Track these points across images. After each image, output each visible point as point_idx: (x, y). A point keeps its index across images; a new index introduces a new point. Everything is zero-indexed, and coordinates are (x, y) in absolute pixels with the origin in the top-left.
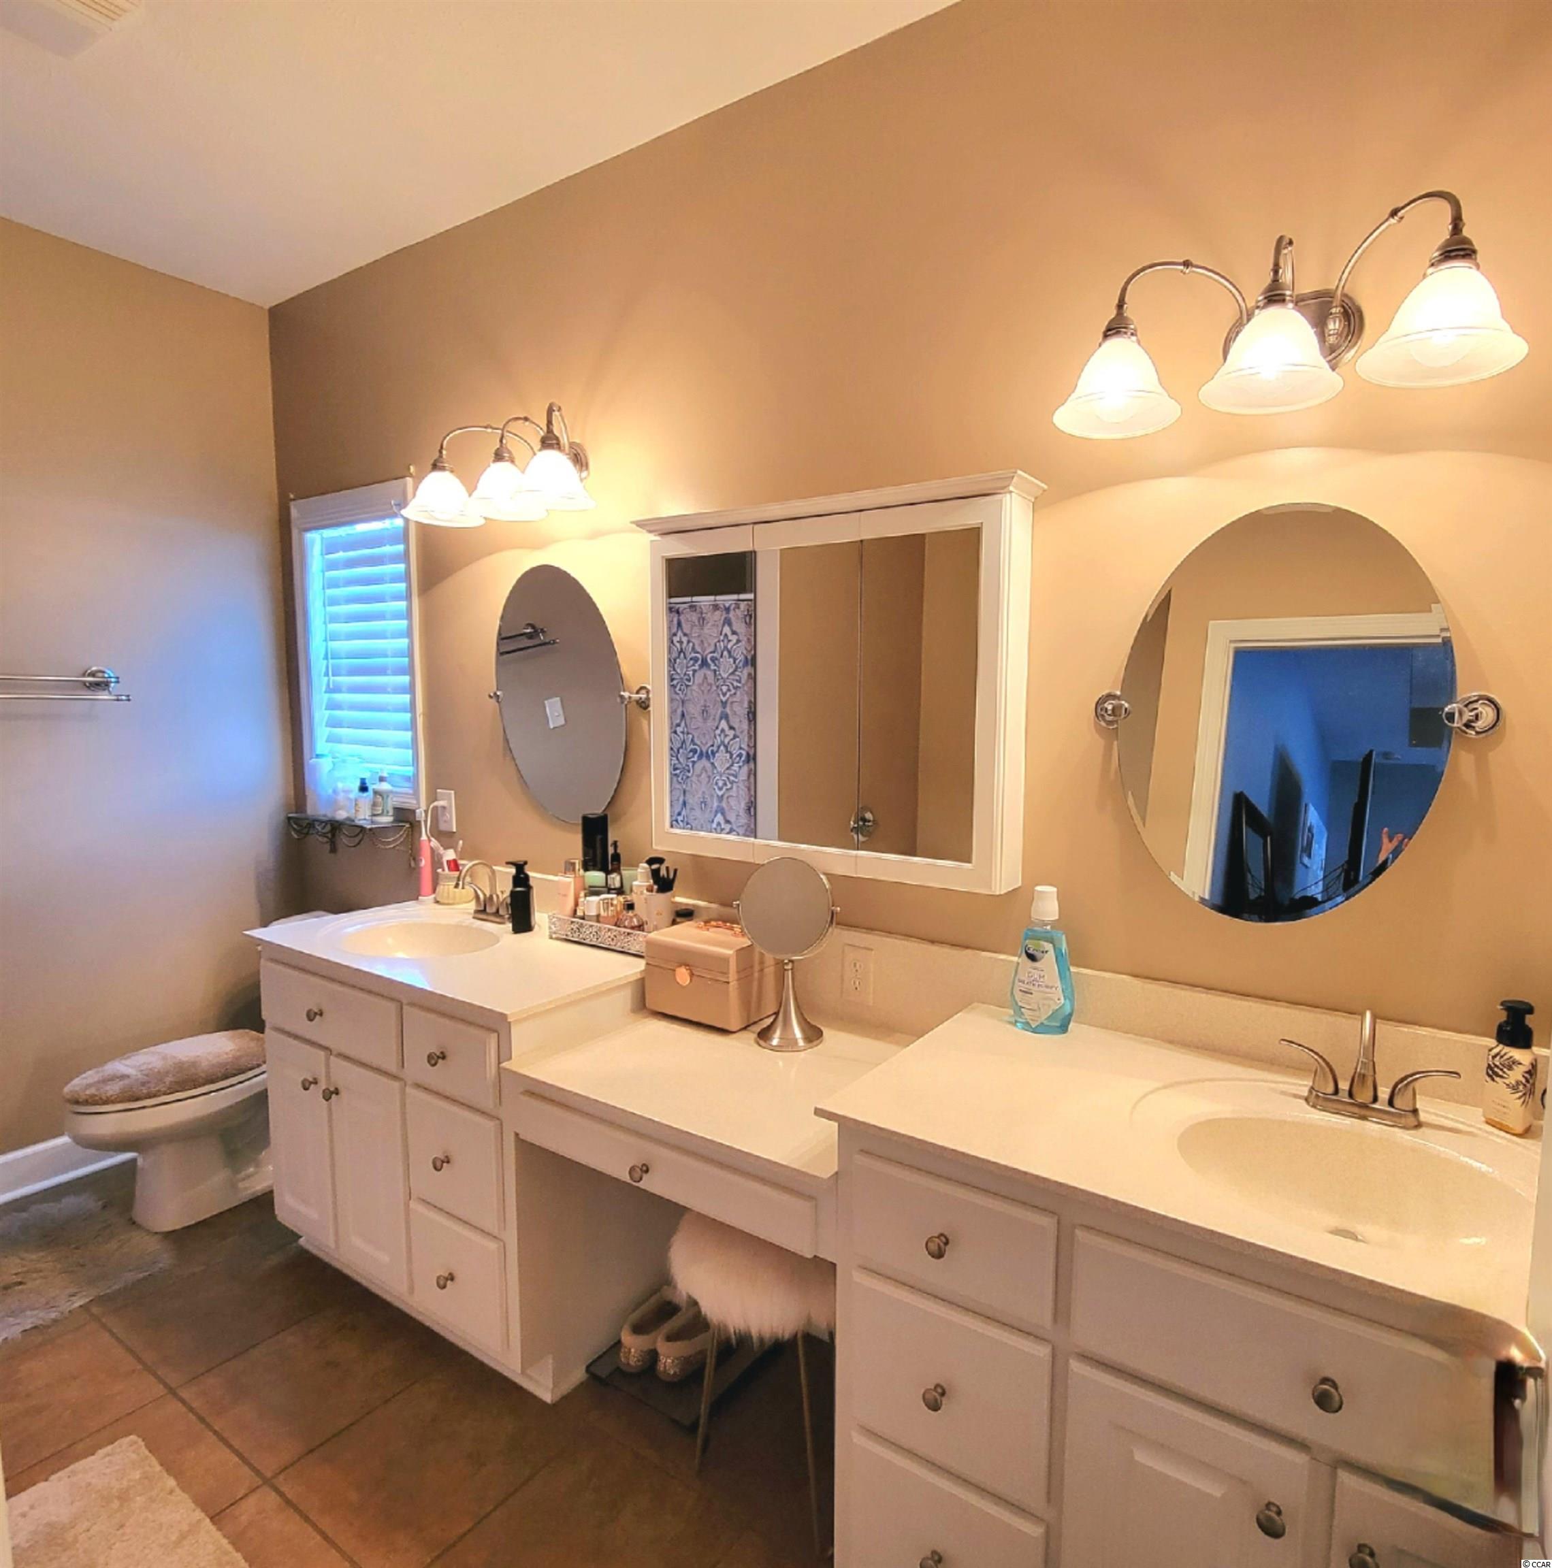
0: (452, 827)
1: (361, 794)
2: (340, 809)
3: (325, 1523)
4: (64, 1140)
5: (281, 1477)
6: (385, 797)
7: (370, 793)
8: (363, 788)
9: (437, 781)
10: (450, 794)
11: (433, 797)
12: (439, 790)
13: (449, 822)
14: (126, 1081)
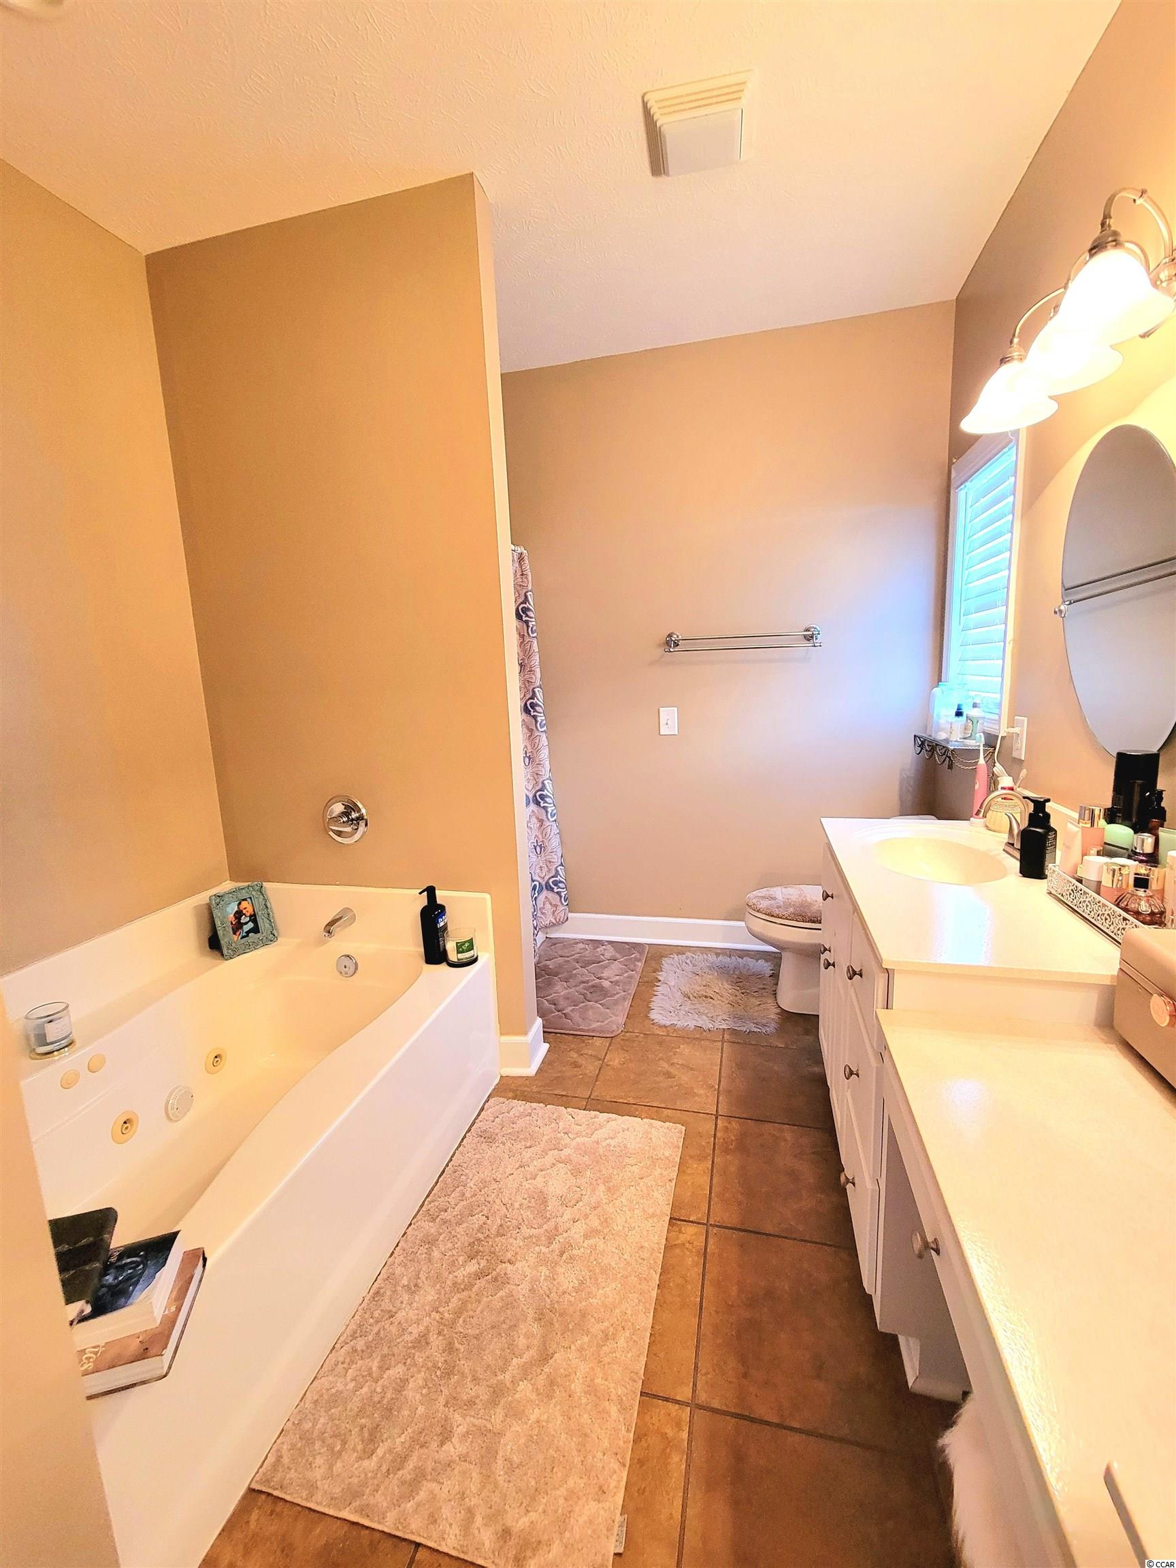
0: (1020, 755)
1: (957, 718)
2: (941, 731)
3: (709, 1290)
4: (742, 924)
5: (715, 1230)
6: (975, 722)
7: (963, 719)
8: (959, 714)
9: (1017, 707)
10: (1023, 721)
11: (1011, 724)
12: (1016, 717)
13: (1019, 749)
14: (773, 902)
